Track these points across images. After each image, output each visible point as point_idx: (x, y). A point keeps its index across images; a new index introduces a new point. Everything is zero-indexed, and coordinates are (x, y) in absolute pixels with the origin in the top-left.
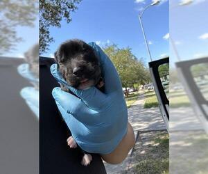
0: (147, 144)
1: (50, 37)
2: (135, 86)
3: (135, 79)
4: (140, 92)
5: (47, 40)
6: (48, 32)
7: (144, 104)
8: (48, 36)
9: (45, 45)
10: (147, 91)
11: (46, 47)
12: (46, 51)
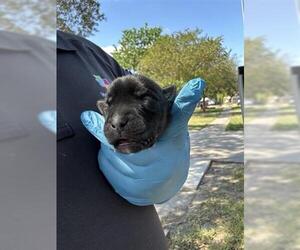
0: (222, 178)
1: (101, 13)
2: (219, 96)
3: (219, 87)
4: (224, 106)
5: (96, 16)
6: (98, 5)
7: (227, 124)
8: (97, 11)
9: (93, 23)
10: (235, 105)
11: (95, 26)
12: (93, 32)
